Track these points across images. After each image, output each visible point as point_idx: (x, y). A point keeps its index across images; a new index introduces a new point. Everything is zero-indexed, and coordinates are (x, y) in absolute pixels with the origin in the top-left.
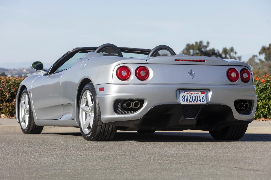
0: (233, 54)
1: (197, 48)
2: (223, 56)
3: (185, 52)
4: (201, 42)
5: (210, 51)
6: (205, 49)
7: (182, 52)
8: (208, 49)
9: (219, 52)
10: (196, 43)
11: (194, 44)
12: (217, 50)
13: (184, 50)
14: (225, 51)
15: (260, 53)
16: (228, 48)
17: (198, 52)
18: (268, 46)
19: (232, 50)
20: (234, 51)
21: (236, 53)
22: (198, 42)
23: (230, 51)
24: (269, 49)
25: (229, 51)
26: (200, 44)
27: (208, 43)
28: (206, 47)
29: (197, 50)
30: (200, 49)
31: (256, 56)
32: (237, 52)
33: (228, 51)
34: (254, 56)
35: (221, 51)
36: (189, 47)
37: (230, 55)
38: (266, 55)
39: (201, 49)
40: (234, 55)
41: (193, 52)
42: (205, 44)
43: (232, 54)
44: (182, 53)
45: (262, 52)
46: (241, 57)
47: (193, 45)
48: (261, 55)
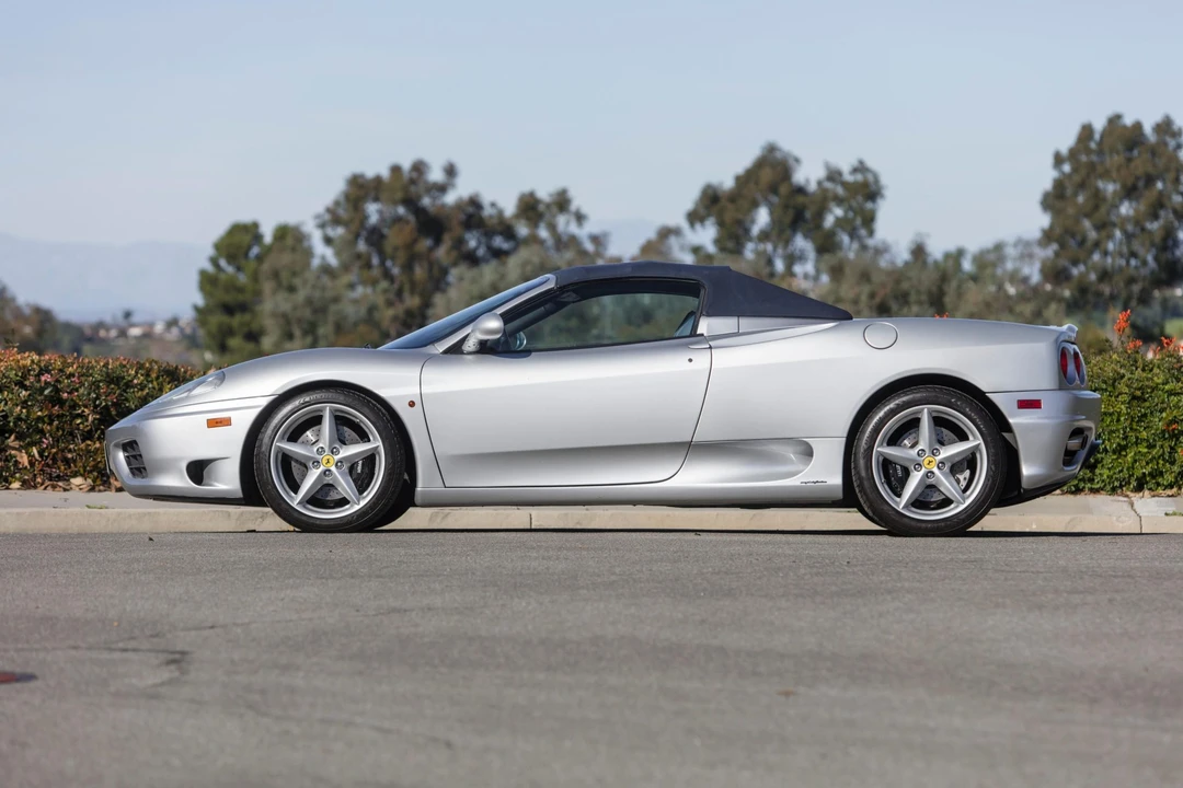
0: (568, 223)
1: (399, 195)
2: (523, 230)
3: (341, 212)
4: (419, 168)
5: (459, 206)
6: (434, 198)
7: (328, 210)
8: (450, 198)
9: (501, 213)
10: (396, 169)
11: (385, 173)
12: (493, 205)
13: (337, 203)
14: (530, 207)
15: (695, 218)
16: (544, 193)
17: (401, 210)
18: (727, 183)
19: (562, 202)
20: (573, 207)
21: (580, 218)
22: (406, 165)
23: (555, 209)
24: (734, 196)
25: (548, 206)
26: (414, 175)
27: (451, 171)
28: (442, 189)
29: (395, 203)
30: (411, 202)
31: (676, 232)
32: (585, 210)
33: (541, 208)
34: (666, 233)
35: (509, 207)
36: (361, 190)
37: (552, 228)
38: (721, 224)
39: (419, 197)
40: (573, 229)
41: (380, 212)
42: (436, 175)
43: (564, 223)
44: (327, 217)
45: (702, 211)
46: (604, 234)
47: (378, 180)
48: (698, 226)
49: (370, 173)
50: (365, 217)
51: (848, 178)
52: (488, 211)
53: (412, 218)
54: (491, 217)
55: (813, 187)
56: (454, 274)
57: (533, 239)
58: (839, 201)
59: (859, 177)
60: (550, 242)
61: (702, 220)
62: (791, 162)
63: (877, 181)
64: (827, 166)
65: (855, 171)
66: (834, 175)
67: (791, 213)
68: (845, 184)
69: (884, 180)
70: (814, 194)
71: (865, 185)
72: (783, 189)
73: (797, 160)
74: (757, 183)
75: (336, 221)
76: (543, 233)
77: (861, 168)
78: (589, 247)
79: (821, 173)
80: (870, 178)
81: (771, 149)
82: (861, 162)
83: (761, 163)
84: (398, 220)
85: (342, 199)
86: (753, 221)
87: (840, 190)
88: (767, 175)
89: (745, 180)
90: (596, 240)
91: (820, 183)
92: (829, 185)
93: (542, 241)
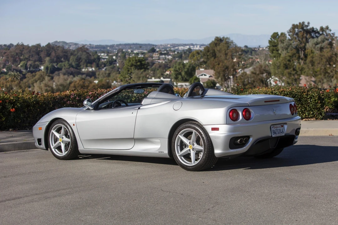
0: (328, 31)
1: (301, 27)
2: (321, 33)
3: (291, 30)
4: (303, 23)
5: (310, 29)
6: (306, 28)
7: (289, 30)
8: (309, 28)
9: (317, 30)
10: (300, 23)
11: (298, 24)
12: (316, 28)
13: (291, 29)
14: (322, 29)
16: (324, 27)
17: (301, 30)
19: (327, 28)
20: (329, 29)
21: (330, 30)
22: (301, 23)
23: (326, 29)
25: (325, 28)
27: (309, 23)
28: (307, 26)
29: (300, 29)
30: (302, 28)
32: (331, 29)
33: (324, 29)
35: (319, 29)
36: (294, 27)
37: (326, 32)
39: (304, 27)
40: (329, 32)
41: (298, 31)
42: (306, 24)
43: (328, 32)
44: (289, 31)
46: (334, 33)
47: (297, 25)
49: (296, 24)
50: (295, 31)
52: (315, 30)
53: (303, 31)
56: (310, 40)
60: (325, 34)
75: (290, 32)
76: (324, 33)
78: (332, 35)
84: (301, 31)
90: (333, 34)
93: (324, 34)
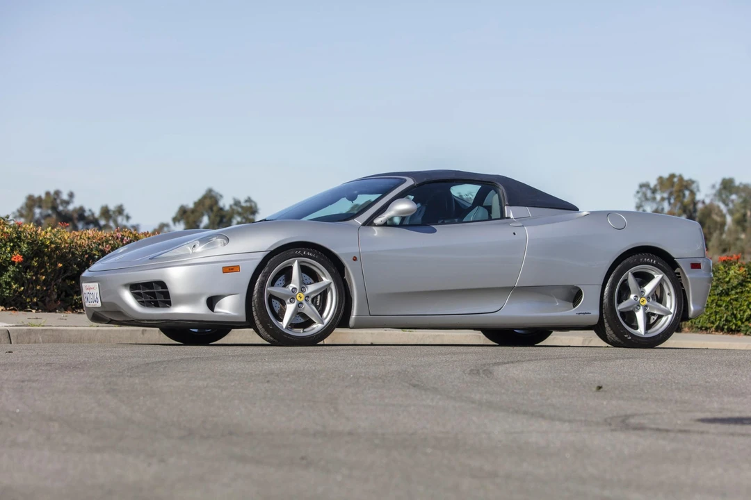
0: (122, 220)
1: (49, 205)
2: (102, 222)
3: (24, 212)
4: (57, 193)
5: (75, 210)
6: (65, 207)
7: (18, 211)
8: (71, 207)
9: (93, 214)
10: (48, 194)
11: (43, 196)
12: (90, 210)
13: (22, 208)
14: (106, 212)
15: (175, 220)
16: (112, 207)
17: (50, 212)
18: (191, 205)
19: (120, 211)
20: (125, 212)
21: (128, 218)
22: (52, 192)
23: (117, 214)
24: (193, 211)
25: (114, 212)
26: (56, 197)
27: (71, 195)
28: (67, 203)
29: (48, 209)
30: (54, 208)
31: (167, 225)
32: (130, 215)
33: (111, 213)
34: (163, 226)
35: (97, 213)
36: (32, 202)
37: (115, 222)
39: (58, 205)
40: (125, 222)
41: (40, 213)
42: (65, 197)
44: (17, 214)
45: (179, 217)
46: (138, 225)
47: (40, 198)
48: (177, 224)
49: (36, 195)
50: (34, 214)
51: (244, 204)
52: (87, 214)
53: (54, 216)
54: (89, 216)
55: (227, 208)
57: (106, 227)
58: (239, 214)
59: (248, 204)
60: (114, 227)
61: (179, 221)
62: (219, 197)
63: (256, 206)
64: (234, 199)
65: (246, 201)
66: (237, 203)
67: (218, 219)
68: (242, 207)
69: (259, 206)
70: (227, 211)
71: (251, 207)
72: (215, 209)
73: (221, 196)
74: (203, 205)
75: (21, 215)
76: (112, 224)
77: (249, 200)
79: (232, 202)
80: (253, 204)
81: (210, 191)
82: (249, 198)
83: (204, 198)
84: (49, 216)
85: (24, 206)
86: (201, 222)
87: (240, 210)
88: (208, 202)
89: (199, 203)
90: (136, 228)
91: (231, 206)
92: (235, 207)
93: (110, 228)
